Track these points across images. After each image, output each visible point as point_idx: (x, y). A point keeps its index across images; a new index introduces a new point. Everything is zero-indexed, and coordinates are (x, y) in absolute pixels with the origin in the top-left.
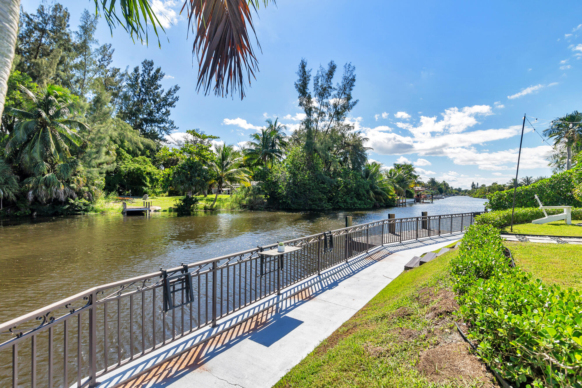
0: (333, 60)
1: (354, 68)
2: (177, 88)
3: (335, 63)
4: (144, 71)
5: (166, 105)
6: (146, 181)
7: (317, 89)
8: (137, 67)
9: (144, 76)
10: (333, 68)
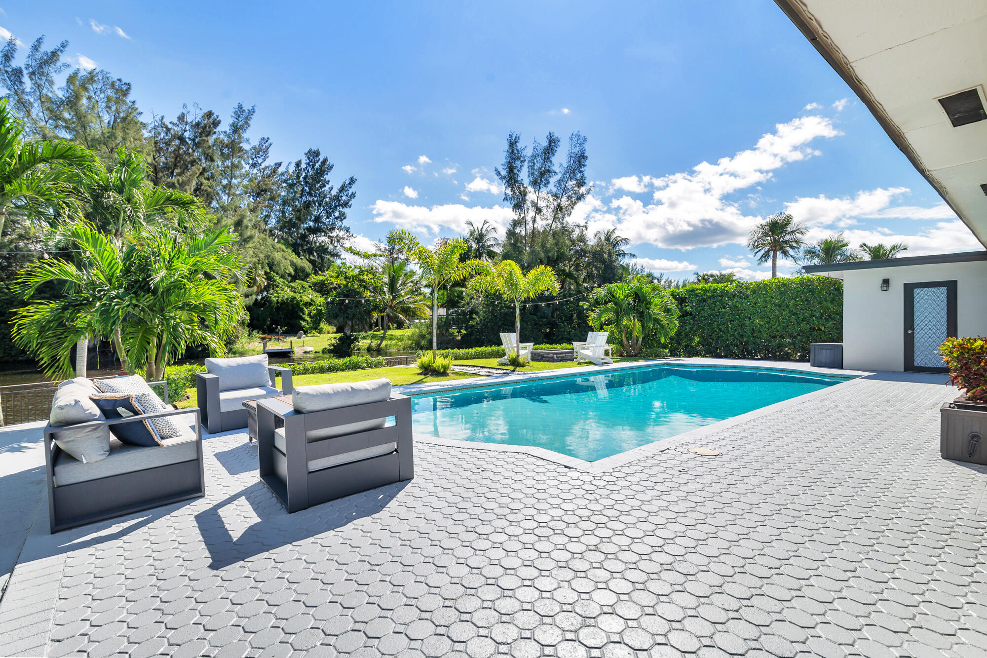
0: (552, 131)
1: (585, 139)
2: (352, 181)
3: (556, 135)
4: (308, 164)
5: (339, 206)
6: (304, 314)
7: (533, 174)
8: (300, 161)
9: (308, 171)
10: (553, 143)
